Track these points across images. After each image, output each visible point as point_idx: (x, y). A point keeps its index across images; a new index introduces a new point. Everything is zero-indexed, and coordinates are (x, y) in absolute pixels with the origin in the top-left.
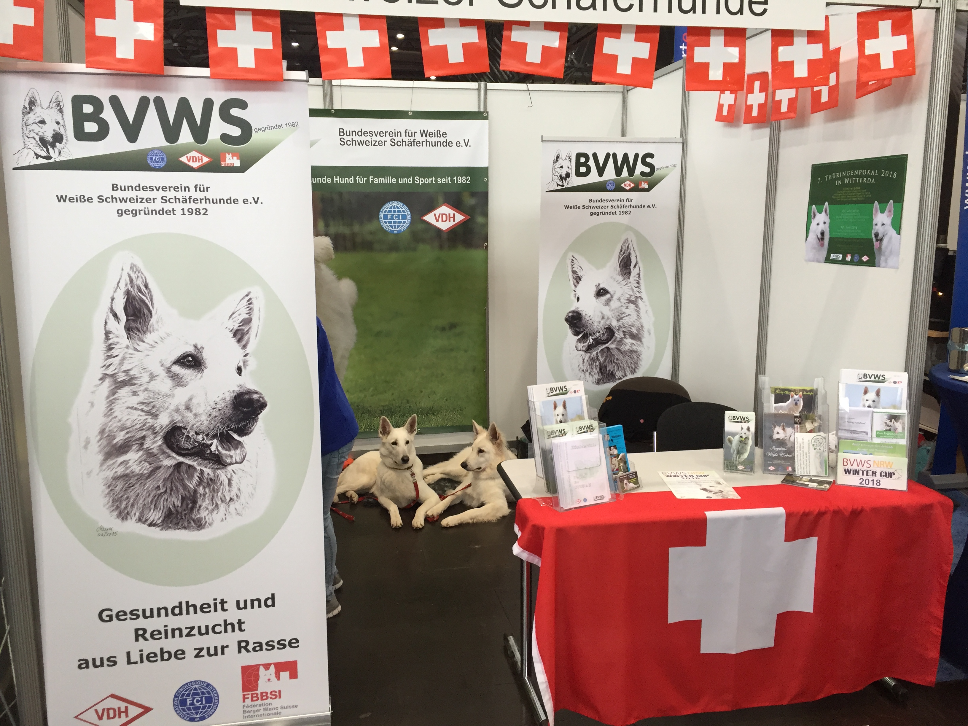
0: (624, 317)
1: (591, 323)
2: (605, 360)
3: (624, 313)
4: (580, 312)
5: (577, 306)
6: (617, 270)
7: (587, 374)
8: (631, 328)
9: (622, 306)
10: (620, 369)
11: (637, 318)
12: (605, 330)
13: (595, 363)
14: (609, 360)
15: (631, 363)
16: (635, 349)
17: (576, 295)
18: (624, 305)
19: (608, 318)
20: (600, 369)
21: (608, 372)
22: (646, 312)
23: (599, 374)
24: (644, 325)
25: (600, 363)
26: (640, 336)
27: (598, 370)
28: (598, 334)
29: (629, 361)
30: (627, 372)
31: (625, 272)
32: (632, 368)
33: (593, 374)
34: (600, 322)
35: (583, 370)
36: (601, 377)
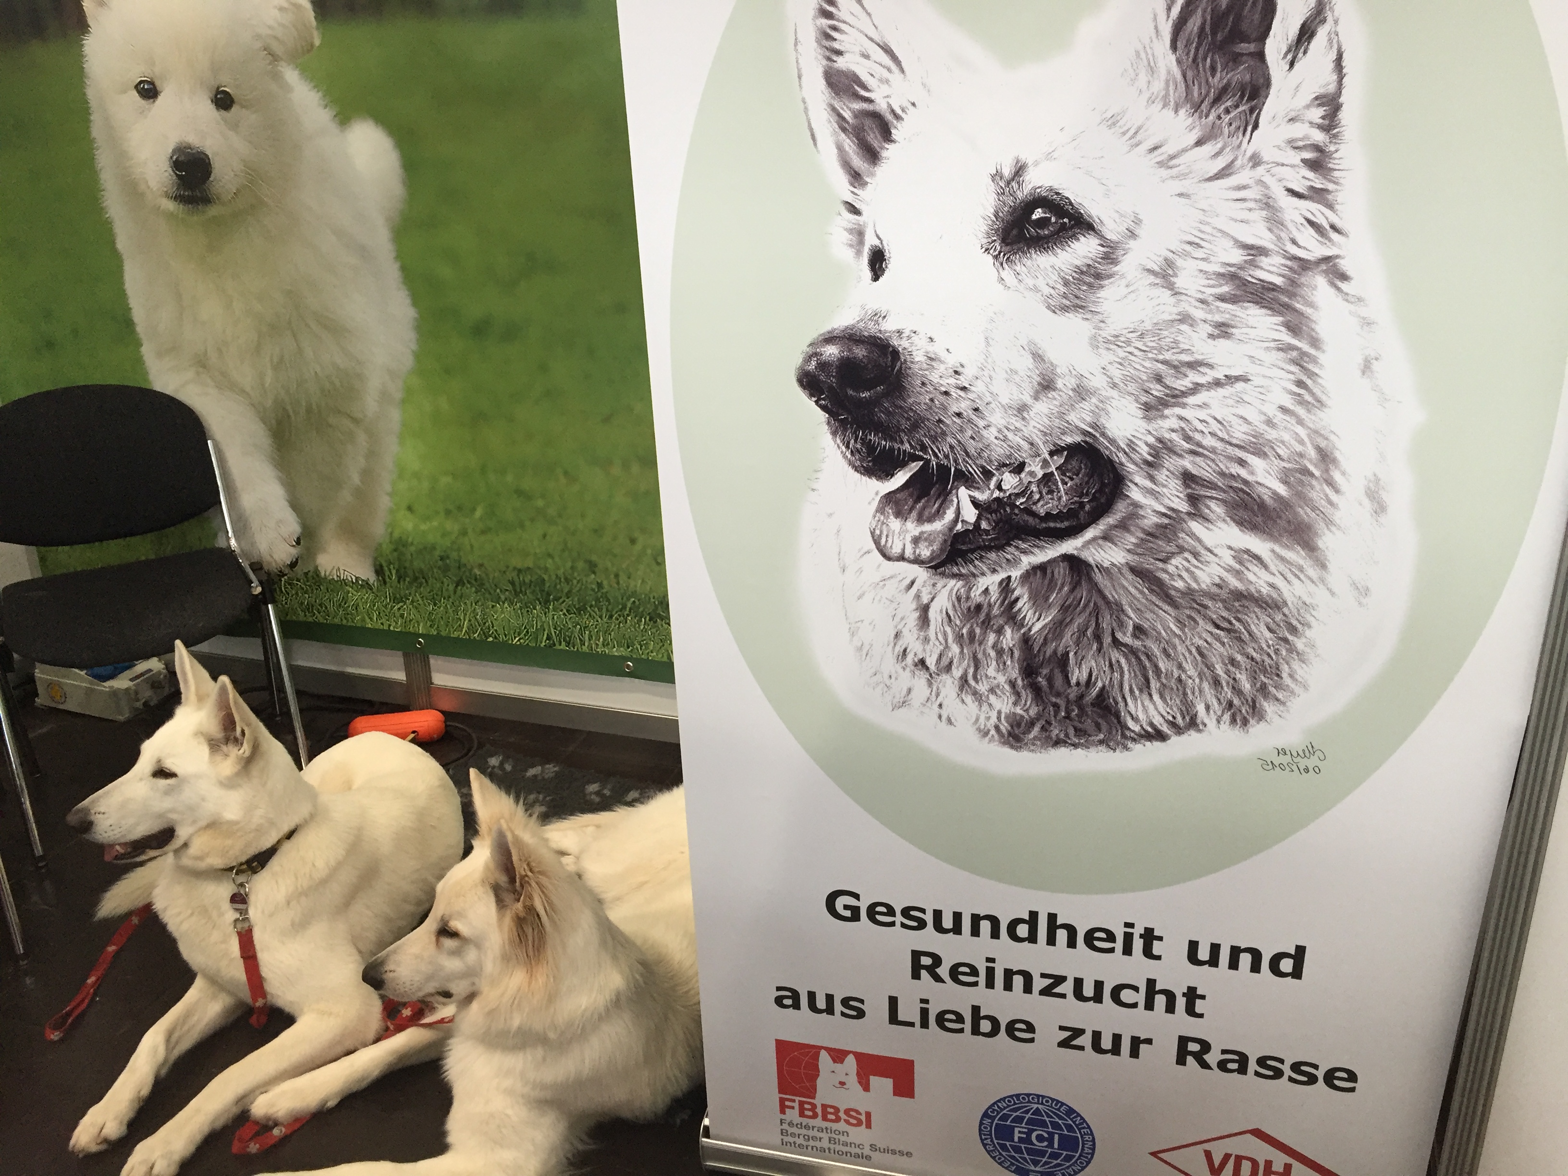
0: (1196, 388)
1: (969, 413)
2: (1057, 628)
3: (1193, 365)
4: (895, 342)
5: (873, 305)
6: (1152, 69)
7: (948, 685)
8: (1242, 463)
9: (1185, 319)
10: (1154, 684)
11: (1288, 402)
12: (1059, 460)
13: (992, 638)
14: (1082, 632)
15: (1233, 662)
16: (1265, 590)
17: (859, 234)
18: (1198, 313)
19: (1081, 392)
20: (1029, 671)
21: (1073, 693)
22: (1367, 367)
23: (1018, 694)
24: (1343, 452)
25: (1026, 641)
26: (1304, 513)
27: (1014, 672)
28: (1010, 481)
29: (1218, 652)
30: (1200, 708)
31: (1217, 81)
32: (1237, 690)
33: (983, 688)
34: (1022, 409)
35: (922, 663)
36: (1033, 712)
